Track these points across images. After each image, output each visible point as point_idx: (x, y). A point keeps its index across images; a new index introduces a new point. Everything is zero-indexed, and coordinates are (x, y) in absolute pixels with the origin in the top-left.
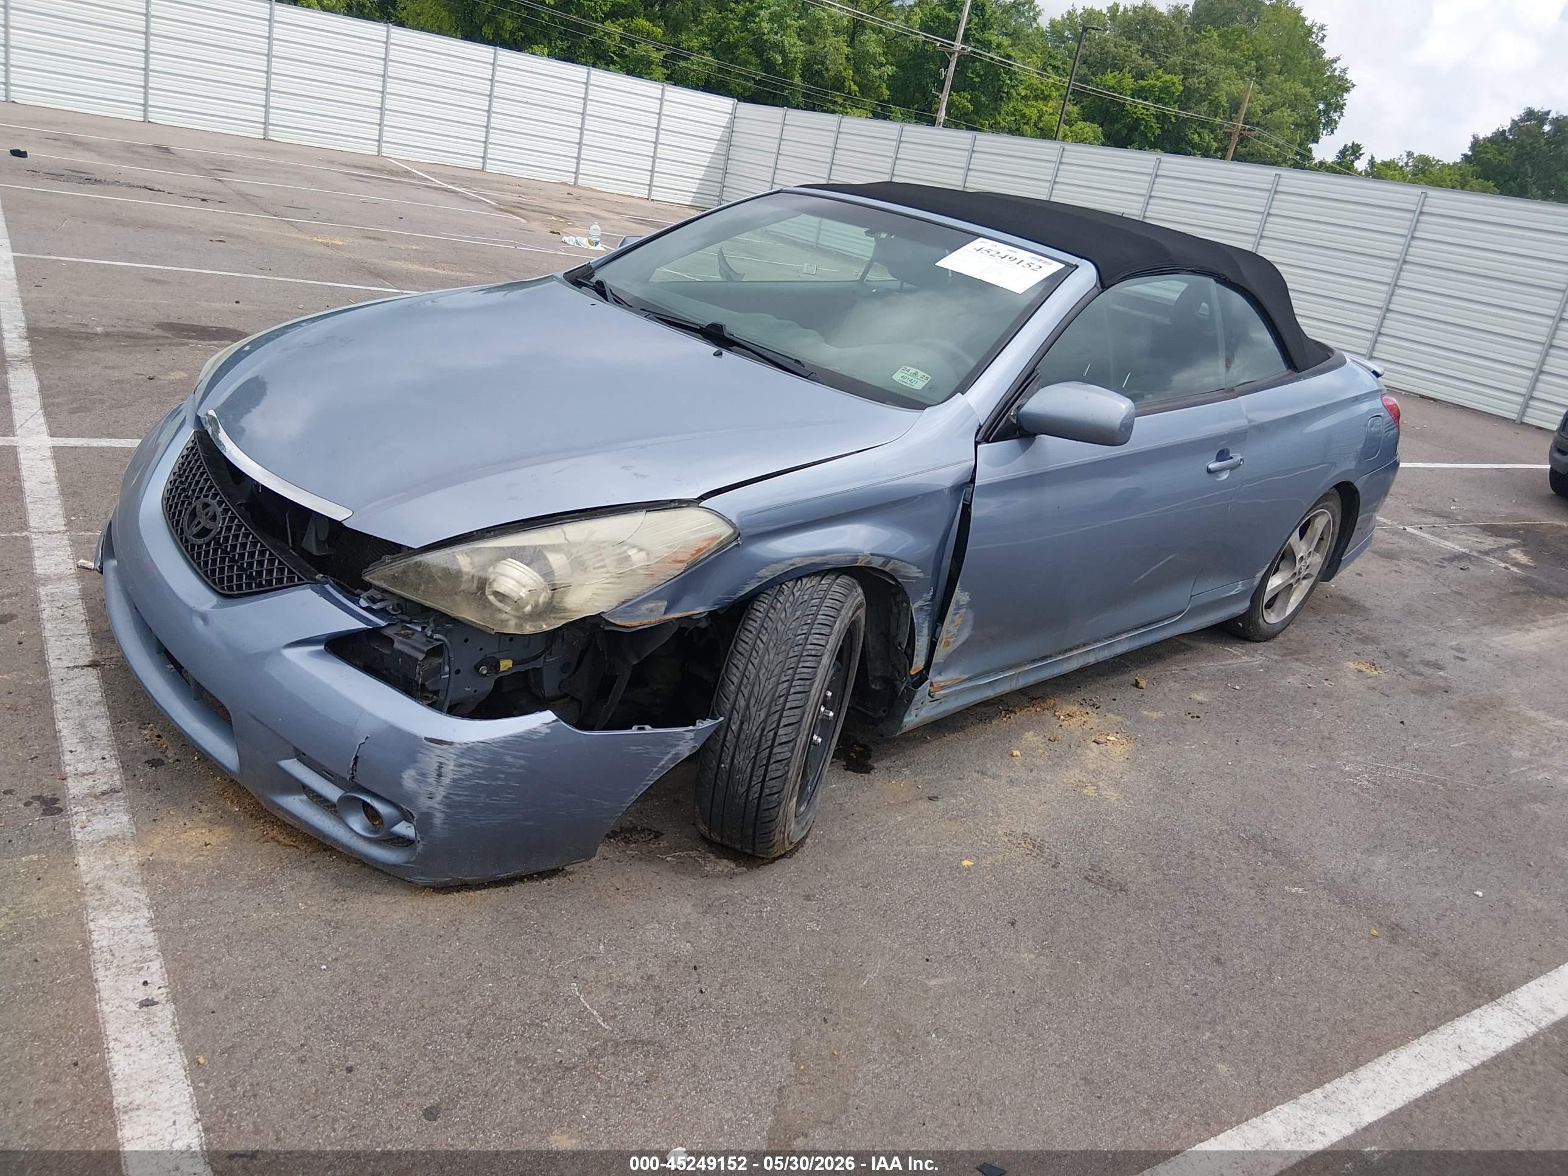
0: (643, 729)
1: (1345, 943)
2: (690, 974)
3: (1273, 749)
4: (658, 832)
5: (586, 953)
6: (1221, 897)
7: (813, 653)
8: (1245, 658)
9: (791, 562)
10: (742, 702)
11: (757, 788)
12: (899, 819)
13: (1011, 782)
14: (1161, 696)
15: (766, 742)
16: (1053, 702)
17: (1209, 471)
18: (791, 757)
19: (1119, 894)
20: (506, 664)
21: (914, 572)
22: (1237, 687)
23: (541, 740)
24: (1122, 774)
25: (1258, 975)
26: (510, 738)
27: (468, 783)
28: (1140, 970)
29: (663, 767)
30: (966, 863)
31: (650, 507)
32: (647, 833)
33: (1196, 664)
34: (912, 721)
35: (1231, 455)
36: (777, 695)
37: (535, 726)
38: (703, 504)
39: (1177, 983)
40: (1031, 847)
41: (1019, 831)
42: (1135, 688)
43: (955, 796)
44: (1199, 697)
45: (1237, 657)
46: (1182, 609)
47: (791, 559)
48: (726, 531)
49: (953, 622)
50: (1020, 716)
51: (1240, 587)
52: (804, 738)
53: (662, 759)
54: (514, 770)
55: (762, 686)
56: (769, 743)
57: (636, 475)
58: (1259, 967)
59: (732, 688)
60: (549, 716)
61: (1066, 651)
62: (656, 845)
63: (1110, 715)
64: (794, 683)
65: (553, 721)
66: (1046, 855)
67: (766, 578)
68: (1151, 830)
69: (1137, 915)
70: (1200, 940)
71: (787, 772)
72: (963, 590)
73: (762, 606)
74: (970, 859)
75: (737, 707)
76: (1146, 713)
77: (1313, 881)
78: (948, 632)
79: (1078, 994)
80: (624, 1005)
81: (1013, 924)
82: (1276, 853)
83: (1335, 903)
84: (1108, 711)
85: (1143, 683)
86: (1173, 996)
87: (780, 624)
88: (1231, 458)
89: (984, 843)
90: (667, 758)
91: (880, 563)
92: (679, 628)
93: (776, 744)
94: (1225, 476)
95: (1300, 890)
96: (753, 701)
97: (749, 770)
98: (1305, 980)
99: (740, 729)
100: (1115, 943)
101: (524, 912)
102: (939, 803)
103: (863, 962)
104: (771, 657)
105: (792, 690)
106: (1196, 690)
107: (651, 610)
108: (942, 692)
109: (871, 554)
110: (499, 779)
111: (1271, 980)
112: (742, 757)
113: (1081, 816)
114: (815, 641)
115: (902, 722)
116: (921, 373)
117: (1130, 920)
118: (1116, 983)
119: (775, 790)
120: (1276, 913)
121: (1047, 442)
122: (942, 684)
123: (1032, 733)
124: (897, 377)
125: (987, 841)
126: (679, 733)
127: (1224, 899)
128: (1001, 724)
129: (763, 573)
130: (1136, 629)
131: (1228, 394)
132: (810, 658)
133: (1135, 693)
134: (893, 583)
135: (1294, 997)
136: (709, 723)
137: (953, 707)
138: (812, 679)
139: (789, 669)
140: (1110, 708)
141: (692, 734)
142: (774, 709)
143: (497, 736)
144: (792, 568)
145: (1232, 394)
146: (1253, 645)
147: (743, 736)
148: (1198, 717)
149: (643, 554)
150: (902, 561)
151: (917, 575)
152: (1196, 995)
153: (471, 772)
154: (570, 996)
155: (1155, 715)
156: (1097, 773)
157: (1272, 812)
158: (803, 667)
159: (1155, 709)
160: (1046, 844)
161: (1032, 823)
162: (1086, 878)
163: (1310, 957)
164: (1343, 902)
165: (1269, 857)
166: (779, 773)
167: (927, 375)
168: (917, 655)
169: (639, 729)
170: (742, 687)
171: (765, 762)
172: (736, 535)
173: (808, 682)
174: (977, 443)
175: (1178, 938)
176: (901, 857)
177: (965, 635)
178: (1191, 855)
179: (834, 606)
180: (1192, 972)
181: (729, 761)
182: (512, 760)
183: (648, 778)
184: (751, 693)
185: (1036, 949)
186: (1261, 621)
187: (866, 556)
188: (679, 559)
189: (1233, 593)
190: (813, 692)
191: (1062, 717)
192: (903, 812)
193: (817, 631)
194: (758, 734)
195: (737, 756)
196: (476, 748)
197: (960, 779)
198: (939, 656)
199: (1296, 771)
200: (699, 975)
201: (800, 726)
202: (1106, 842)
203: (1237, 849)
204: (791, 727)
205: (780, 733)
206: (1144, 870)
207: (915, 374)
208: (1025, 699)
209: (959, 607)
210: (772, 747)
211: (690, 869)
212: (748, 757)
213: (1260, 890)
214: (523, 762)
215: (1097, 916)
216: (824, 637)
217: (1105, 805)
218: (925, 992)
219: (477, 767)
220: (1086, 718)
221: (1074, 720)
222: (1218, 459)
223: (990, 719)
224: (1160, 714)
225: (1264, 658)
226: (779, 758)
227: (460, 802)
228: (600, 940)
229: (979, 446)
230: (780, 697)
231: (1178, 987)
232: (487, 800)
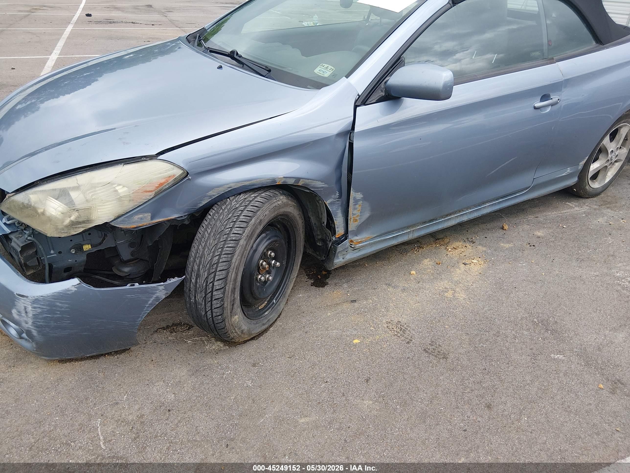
0: (134, 285)
1: (579, 394)
2: (165, 414)
3: (574, 263)
4: (191, 326)
5: (115, 400)
6: (507, 362)
7: (234, 239)
8: (577, 208)
9: (228, 186)
10: (196, 267)
11: (209, 313)
12: (329, 314)
13: (404, 290)
14: (516, 233)
15: (209, 289)
16: (448, 240)
17: (535, 108)
18: (224, 297)
19: (441, 361)
20: (87, 247)
21: (320, 184)
22: (565, 227)
23: (73, 294)
24: (473, 283)
25: (512, 416)
26: (55, 294)
27: (41, 316)
28: (435, 413)
29: (151, 304)
30: (356, 341)
31: (126, 162)
32: (186, 326)
33: (545, 213)
34: (340, 261)
35: (551, 97)
36: (213, 263)
37: (68, 287)
38: (161, 157)
39: (456, 421)
40: (399, 330)
41: (396, 320)
42: (501, 230)
43: (366, 299)
44: (539, 233)
45: (572, 207)
46: (529, 186)
47: (228, 184)
48: (178, 172)
49: (355, 209)
50: (425, 250)
51: (569, 170)
52: (231, 286)
53: (149, 300)
54: (63, 309)
55: (205, 258)
56: (211, 289)
57: (124, 143)
58: (515, 411)
59: (192, 259)
60: (75, 281)
61: (447, 216)
62: (187, 334)
63: (480, 247)
64: (222, 256)
65: (78, 284)
66: (405, 336)
67: (214, 196)
68: (478, 318)
69: (448, 375)
70: (482, 391)
71: (223, 304)
72: (357, 191)
73: (212, 212)
74: (358, 338)
75: (194, 270)
76: (502, 244)
77: (571, 350)
78: (353, 214)
79: (389, 429)
80: (119, 433)
81: (367, 381)
82: (554, 332)
83: (581, 365)
84: (480, 244)
85: (506, 227)
86: (450, 431)
87: (219, 222)
88: (552, 99)
89: (372, 328)
90: (152, 299)
91: (293, 182)
92: (170, 225)
93: (214, 290)
94: (548, 110)
95: (561, 356)
96: (201, 266)
97: (203, 303)
98: (543, 420)
99: (196, 282)
100: (426, 393)
101: (97, 374)
102: (356, 304)
103: (267, 407)
104: (211, 242)
105: (221, 261)
106: (539, 229)
107: (141, 219)
108: (360, 245)
109: (284, 177)
110: (57, 314)
111: (519, 420)
112: (199, 297)
113: (437, 310)
114: (236, 232)
115: (333, 263)
116: (330, 67)
117: (441, 378)
118: (416, 422)
119: (218, 314)
120: (539, 373)
121: (408, 101)
122: (360, 241)
123: (428, 259)
124: (317, 71)
125: (374, 327)
126: (154, 287)
127: (508, 363)
128: (412, 255)
129: (211, 193)
130: (497, 199)
131: (548, 62)
132: (232, 242)
133: (501, 232)
134: (308, 191)
135: (531, 432)
136: (176, 279)
137: (369, 252)
138: (233, 254)
139: (219, 248)
140: (482, 243)
141: (162, 287)
142: (212, 271)
143: (49, 293)
144: (230, 189)
145: (552, 61)
146: (584, 200)
147: (198, 286)
148: (533, 246)
149: (125, 189)
150: (308, 179)
151: (323, 186)
152: (465, 430)
153: (41, 311)
154: (93, 427)
155: (507, 246)
156: (457, 283)
157: (560, 305)
158: (227, 247)
159: (508, 242)
160: (409, 329)
161: (406, 315)
162: (425, 350)
163: (552, 404)
164: (587, 364)
165: (548, 334)
166: (218, 306)
167: (333, 68)
168: (337, 228)
169: (131, 285)
170: (196, 259)
171: (210, 299)
172: (185, 174)
173: (230, 256)
174: (356, 107)
175: (468, 390)
176: (320, 338)
177: (367, 215)
178: (497, 334)
179: (253, 210)
180: (469, 414)
181: (193, 298)
182: (60, 305)
183: (144, 310)
184: (200, 262)
185: (375, 397)
186: (587, 187)
187: (281, 178)
188: (148, 190)
189: (564, 174)
190: (234, 261)
191: (450, 249)
192: (333, 310)
193: (238, 226)
194: (204, 285)
195: (197, 296)
196: (40, 299)
197: (374, 289)
198: (352, 226)
199: (584, 277)
200: (170, 415)
201: (226, 280)
202: (447, 327)
203: (528, 330)
204: (221, 281)
205: (215, 284)
206: (464, 344)
207: (327, 68)
208: (432, 239)
209: (356, 201)
210: (212, 292)
211: (197, 348)
212: (202, 297)
213: (534, 356)
214: (67, 305)
215: (422, 375)
216: (241, 229)
217: (455, 303)
218: (295, 427)
219: (42, 308)
220: (464, 249)
221: (457, 250)
222: (542, 100)
223: (407, 251)
224: (511, 245)
225: (588, 208)
226: (217, 298)
227: (41, 325)
228: (127, 392)
229: (358, 108)
230: (214, 264)
231: (456, 425)
232: (55, 324)
